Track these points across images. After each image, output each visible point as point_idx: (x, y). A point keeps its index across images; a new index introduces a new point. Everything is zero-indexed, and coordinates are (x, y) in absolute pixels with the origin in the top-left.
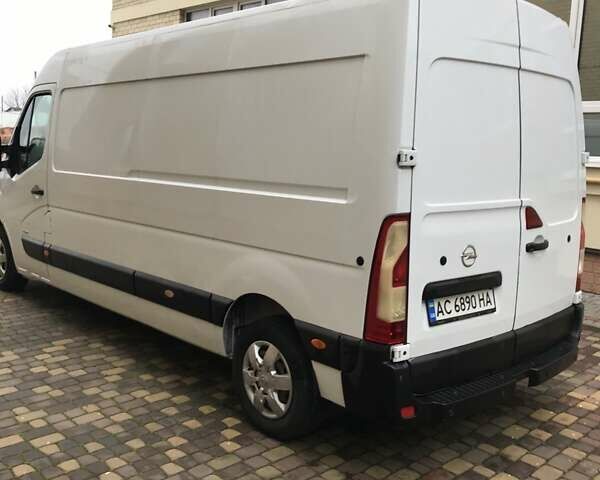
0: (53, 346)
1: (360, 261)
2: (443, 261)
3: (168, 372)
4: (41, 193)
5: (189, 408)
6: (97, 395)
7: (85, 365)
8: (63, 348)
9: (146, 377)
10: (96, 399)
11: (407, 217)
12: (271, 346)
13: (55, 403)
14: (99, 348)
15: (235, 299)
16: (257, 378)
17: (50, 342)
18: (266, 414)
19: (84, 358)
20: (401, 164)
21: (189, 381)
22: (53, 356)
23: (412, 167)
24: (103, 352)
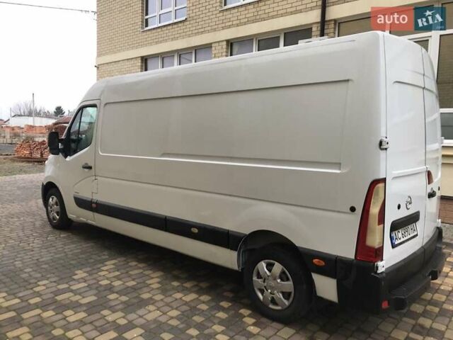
0: (106, 265)
1: (353, 209)
2: (399, 207)
3: (188, 279)
4: (90, 168)
5: (213, 304)
6: (151, 298)
7: (133, 277)
8: (112, 266)
9: (175, 284)
10: (151, 301)
11: (384, 180)
12: (276, 263)
13: (126, 306)
14: (136, 265)
15: (247, 233)
16: (265, 284)
17: (103, 263)
18: (271, 306)
19: (131, 273)
20: (382, 147)
21: (204, 285)
22: (110, 273)
23: (386, 149)
24: (140, 268)
